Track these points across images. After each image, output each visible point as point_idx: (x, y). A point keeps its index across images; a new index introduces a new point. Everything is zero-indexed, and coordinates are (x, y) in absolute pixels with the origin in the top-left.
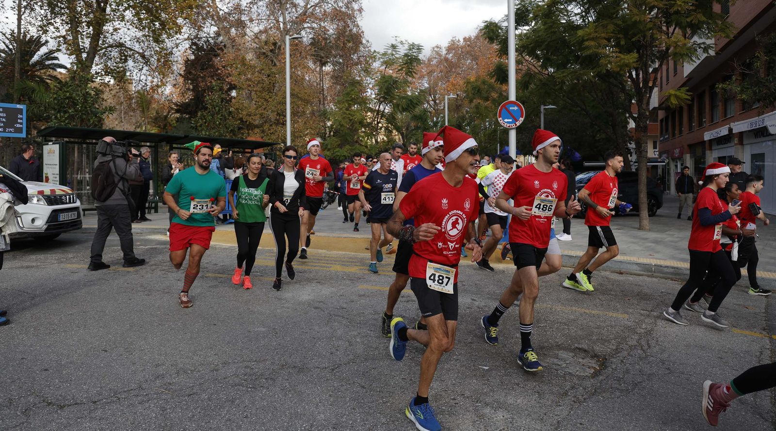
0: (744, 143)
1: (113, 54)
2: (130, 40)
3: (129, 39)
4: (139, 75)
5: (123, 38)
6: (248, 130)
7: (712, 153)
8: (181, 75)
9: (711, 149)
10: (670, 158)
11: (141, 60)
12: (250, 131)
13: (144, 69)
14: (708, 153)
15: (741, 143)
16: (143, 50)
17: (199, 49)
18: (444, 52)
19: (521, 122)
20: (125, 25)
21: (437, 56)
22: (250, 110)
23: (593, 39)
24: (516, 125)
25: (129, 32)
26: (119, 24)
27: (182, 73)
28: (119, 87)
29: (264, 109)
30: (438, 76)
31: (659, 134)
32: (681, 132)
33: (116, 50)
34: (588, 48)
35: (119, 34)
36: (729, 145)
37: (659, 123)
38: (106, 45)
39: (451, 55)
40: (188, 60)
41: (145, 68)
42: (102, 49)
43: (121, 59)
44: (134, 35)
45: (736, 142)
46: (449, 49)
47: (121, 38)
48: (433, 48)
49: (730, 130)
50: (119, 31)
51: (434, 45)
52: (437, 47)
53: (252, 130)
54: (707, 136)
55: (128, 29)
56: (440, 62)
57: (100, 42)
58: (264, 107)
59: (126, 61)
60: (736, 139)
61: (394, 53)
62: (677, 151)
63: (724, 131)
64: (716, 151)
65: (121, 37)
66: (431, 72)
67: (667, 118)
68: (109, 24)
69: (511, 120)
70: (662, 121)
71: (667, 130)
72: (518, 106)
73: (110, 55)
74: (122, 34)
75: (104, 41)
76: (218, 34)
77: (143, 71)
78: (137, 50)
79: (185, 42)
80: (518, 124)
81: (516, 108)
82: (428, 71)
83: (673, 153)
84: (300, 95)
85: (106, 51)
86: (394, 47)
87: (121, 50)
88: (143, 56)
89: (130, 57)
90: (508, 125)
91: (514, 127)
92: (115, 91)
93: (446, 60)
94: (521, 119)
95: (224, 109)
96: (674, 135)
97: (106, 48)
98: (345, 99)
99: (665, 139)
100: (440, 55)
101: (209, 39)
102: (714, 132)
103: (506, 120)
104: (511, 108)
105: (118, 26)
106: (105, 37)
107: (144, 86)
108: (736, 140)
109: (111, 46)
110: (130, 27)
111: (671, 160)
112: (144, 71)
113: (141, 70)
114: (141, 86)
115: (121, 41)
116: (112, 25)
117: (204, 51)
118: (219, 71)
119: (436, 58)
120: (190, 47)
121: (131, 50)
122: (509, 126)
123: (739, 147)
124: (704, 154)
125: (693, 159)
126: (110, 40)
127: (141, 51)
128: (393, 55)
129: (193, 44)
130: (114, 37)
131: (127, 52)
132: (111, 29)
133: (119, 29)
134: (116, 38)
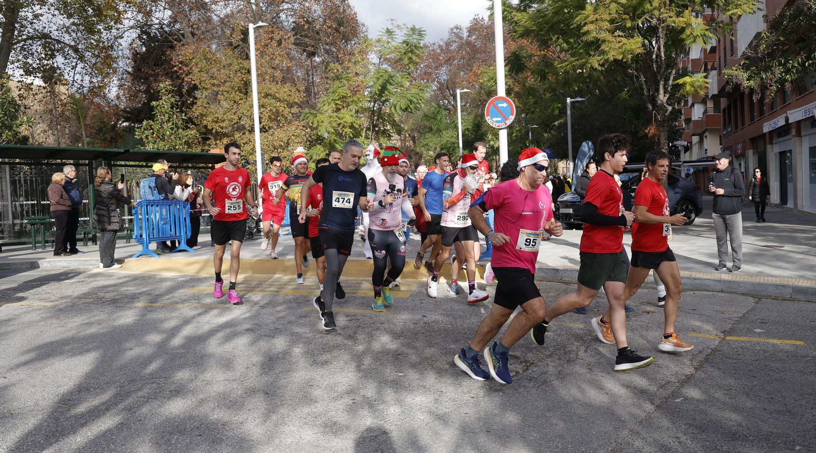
0: (802, 135)
1: (34, 47)
2: (57, 30)
3: (55, 28)
4: (72, 74)
5: (47, 27)
6: (216, 140)
7: (773, 147)
8: (129, 73)
9: (771, 143)
10: (733, 155)
11: (73, 55)
12: (218, 142)
13: (78, 66)
14: (769, 147)
15: (799, 134)
16: (76, 42)
17: (152, 39)
18: (465, 34)
19: (511, 121)
20: (49, 9)
21: (457, 40)
22: (216, 116)
23: (592, 22)
24: (506, 124)
25: (54, 20)
26: (41, 9)
27: (130, 70)
28: (46, 90)
29: (235, 114)
30: (459, 65)
31: (722, 127)
32: (743, 124)
33: (39, 43)
34: (588, 32)
35: (41, 23)
36: (788, 137)
37: (721, 114)
38: (24, 37)
39: (474, 37)
40: (138, 54)
41: (80, 66)
42: (19, 42)
43: (46, 55)
44: (62, 23)
45: (794, 133)
46: (472, 30)
47: (45, 28)
48: (452, 29)
49: (787, 119)
50: (40, 18)
51: (453, 26)
52: (457, 28)
53: (220, 140)
54: (767, 128)
55: (54, 15)
56: (460, 47)
57: (16, 33)
58: (234, 111)
59: (53, 56)
60: (794, 130)
61: (390, 40)
62: (740, 146)
63: (780, 122)
64: (777, 145)
65: (44, 25)
66: (449, 59)
67: (729, 106)
68: (27, 8)
69: (500, 119)
70: (724, 110)
71: (730, 122)
72: (508, 102)
73: (31, 50)
74: (46, 21)
75: (20, 31)
76: (174, 20)
77: (77, 69)
78: (67, 42)
79: (130, 31)
80: (508, 123)
81: (505, 105)
82: (446, 59)
83: (736, 149)
84: (277, 95)
85: (24, 45)
86: (389, 32)
87: (46, 42)
88: (76, 50)
89: (58, 51)
90: (497, 124)
91: (504, 127)
92: (40, 96)
93: (468, 43)
94: (511, 117)
95: (175, 117)
96: (736, 128)
97: (25, 40)
98: (331, 98)
99: (728, 133)
100: (461, 38)
101: (164, 26)
102: (772, 122)
103: (495, 119)
104: (500, 105)
105: (39, 12)
106: (22, 26)
107: (80, 89)
108: (794, 132)
109: (32, 38)
110: (57, 12)
111: (734, 157)
112: (79, 69)
113: (74, 68)
114: (76, 88)
115: (46, 31)
116: (30, 10)
117: (158, 42)
118: (175, 69)
119: (455, 42)
120: (140, 37)
121: (59, 42)
122: (499, 126)
123: (797, 139)
124: (765, 149)
125: (757, 155)
126: (30, 30)
127: (73, 43)
128: (388, 42)
129: (143, 32)
130: (35, 26)
131: (54, 45)
132: (30, 16)
133: (42, 15)
134: (37, 28)
